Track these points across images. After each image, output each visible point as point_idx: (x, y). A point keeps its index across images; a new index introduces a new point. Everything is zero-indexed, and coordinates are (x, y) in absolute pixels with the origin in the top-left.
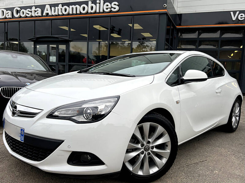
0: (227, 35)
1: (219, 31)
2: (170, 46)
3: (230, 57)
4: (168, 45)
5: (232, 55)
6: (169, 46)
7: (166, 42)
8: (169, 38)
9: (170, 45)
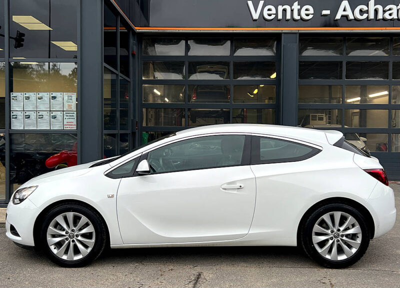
0: (245, 52)
1: (229, 43)
2: (120, 74)
3: (252, 96)
4: (115, 73)
5: (256, 91)
6: (117, 75)
7: (105, 64)
8: (116, 56)
9: (121, 72)
